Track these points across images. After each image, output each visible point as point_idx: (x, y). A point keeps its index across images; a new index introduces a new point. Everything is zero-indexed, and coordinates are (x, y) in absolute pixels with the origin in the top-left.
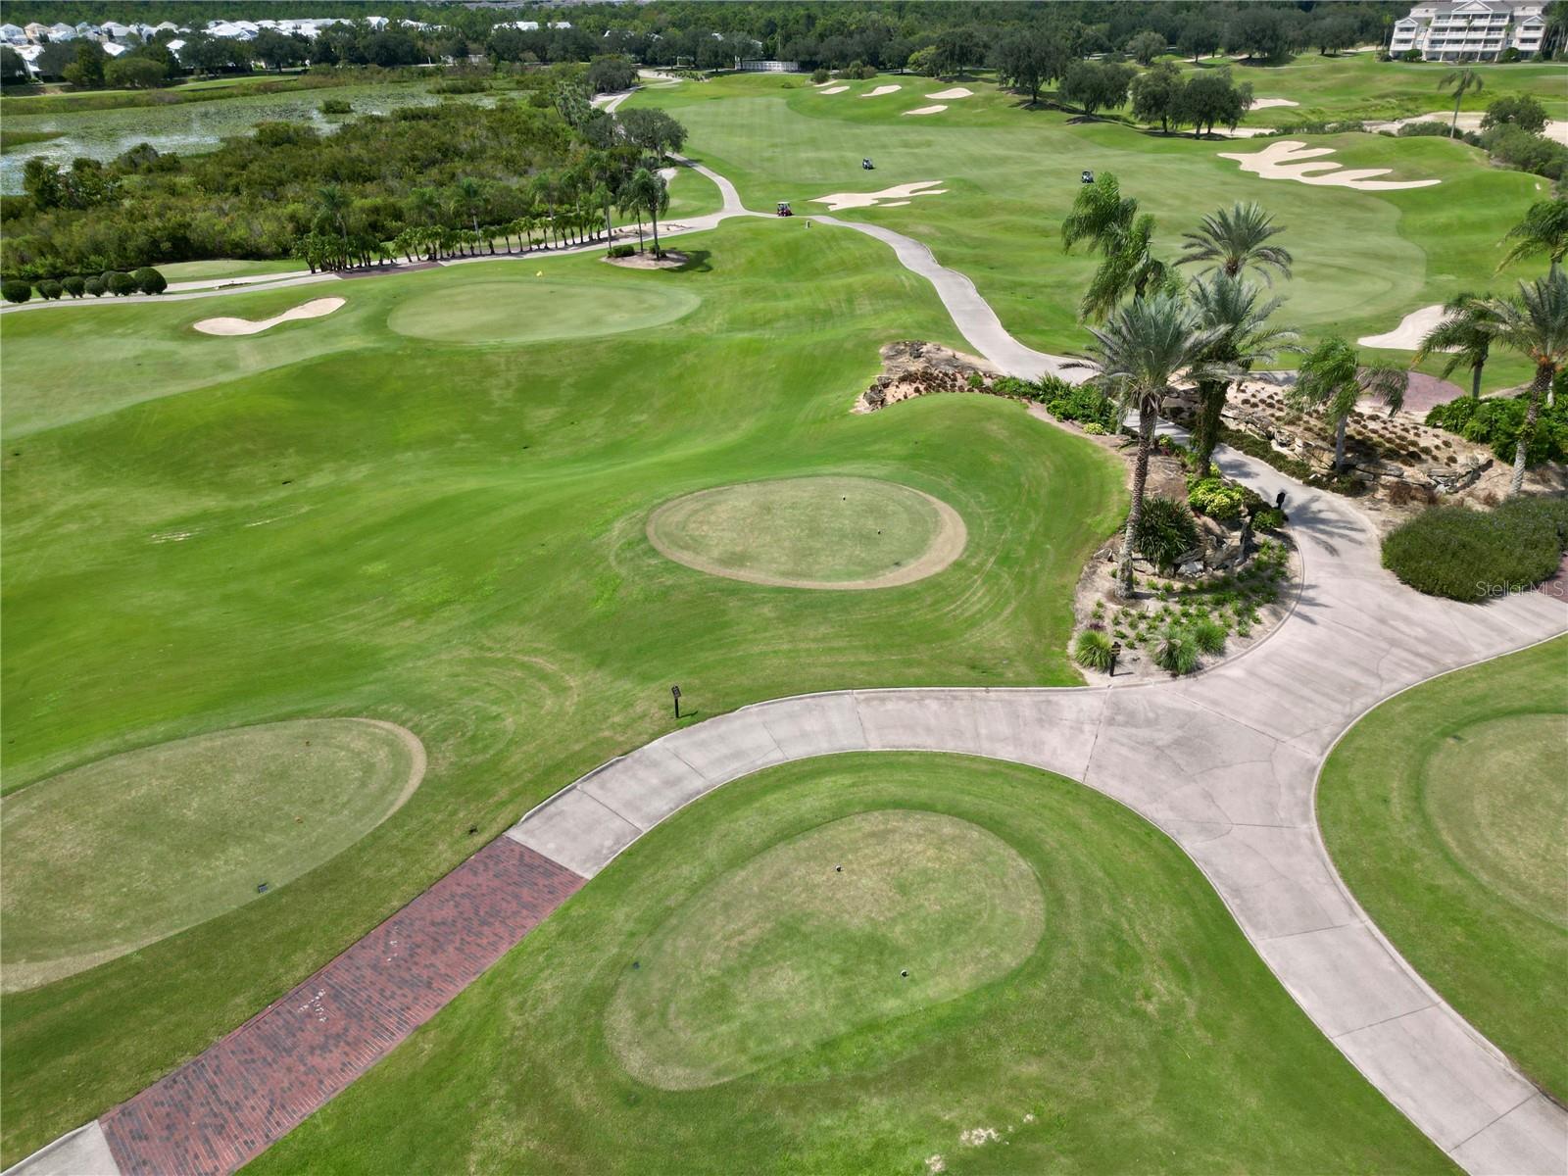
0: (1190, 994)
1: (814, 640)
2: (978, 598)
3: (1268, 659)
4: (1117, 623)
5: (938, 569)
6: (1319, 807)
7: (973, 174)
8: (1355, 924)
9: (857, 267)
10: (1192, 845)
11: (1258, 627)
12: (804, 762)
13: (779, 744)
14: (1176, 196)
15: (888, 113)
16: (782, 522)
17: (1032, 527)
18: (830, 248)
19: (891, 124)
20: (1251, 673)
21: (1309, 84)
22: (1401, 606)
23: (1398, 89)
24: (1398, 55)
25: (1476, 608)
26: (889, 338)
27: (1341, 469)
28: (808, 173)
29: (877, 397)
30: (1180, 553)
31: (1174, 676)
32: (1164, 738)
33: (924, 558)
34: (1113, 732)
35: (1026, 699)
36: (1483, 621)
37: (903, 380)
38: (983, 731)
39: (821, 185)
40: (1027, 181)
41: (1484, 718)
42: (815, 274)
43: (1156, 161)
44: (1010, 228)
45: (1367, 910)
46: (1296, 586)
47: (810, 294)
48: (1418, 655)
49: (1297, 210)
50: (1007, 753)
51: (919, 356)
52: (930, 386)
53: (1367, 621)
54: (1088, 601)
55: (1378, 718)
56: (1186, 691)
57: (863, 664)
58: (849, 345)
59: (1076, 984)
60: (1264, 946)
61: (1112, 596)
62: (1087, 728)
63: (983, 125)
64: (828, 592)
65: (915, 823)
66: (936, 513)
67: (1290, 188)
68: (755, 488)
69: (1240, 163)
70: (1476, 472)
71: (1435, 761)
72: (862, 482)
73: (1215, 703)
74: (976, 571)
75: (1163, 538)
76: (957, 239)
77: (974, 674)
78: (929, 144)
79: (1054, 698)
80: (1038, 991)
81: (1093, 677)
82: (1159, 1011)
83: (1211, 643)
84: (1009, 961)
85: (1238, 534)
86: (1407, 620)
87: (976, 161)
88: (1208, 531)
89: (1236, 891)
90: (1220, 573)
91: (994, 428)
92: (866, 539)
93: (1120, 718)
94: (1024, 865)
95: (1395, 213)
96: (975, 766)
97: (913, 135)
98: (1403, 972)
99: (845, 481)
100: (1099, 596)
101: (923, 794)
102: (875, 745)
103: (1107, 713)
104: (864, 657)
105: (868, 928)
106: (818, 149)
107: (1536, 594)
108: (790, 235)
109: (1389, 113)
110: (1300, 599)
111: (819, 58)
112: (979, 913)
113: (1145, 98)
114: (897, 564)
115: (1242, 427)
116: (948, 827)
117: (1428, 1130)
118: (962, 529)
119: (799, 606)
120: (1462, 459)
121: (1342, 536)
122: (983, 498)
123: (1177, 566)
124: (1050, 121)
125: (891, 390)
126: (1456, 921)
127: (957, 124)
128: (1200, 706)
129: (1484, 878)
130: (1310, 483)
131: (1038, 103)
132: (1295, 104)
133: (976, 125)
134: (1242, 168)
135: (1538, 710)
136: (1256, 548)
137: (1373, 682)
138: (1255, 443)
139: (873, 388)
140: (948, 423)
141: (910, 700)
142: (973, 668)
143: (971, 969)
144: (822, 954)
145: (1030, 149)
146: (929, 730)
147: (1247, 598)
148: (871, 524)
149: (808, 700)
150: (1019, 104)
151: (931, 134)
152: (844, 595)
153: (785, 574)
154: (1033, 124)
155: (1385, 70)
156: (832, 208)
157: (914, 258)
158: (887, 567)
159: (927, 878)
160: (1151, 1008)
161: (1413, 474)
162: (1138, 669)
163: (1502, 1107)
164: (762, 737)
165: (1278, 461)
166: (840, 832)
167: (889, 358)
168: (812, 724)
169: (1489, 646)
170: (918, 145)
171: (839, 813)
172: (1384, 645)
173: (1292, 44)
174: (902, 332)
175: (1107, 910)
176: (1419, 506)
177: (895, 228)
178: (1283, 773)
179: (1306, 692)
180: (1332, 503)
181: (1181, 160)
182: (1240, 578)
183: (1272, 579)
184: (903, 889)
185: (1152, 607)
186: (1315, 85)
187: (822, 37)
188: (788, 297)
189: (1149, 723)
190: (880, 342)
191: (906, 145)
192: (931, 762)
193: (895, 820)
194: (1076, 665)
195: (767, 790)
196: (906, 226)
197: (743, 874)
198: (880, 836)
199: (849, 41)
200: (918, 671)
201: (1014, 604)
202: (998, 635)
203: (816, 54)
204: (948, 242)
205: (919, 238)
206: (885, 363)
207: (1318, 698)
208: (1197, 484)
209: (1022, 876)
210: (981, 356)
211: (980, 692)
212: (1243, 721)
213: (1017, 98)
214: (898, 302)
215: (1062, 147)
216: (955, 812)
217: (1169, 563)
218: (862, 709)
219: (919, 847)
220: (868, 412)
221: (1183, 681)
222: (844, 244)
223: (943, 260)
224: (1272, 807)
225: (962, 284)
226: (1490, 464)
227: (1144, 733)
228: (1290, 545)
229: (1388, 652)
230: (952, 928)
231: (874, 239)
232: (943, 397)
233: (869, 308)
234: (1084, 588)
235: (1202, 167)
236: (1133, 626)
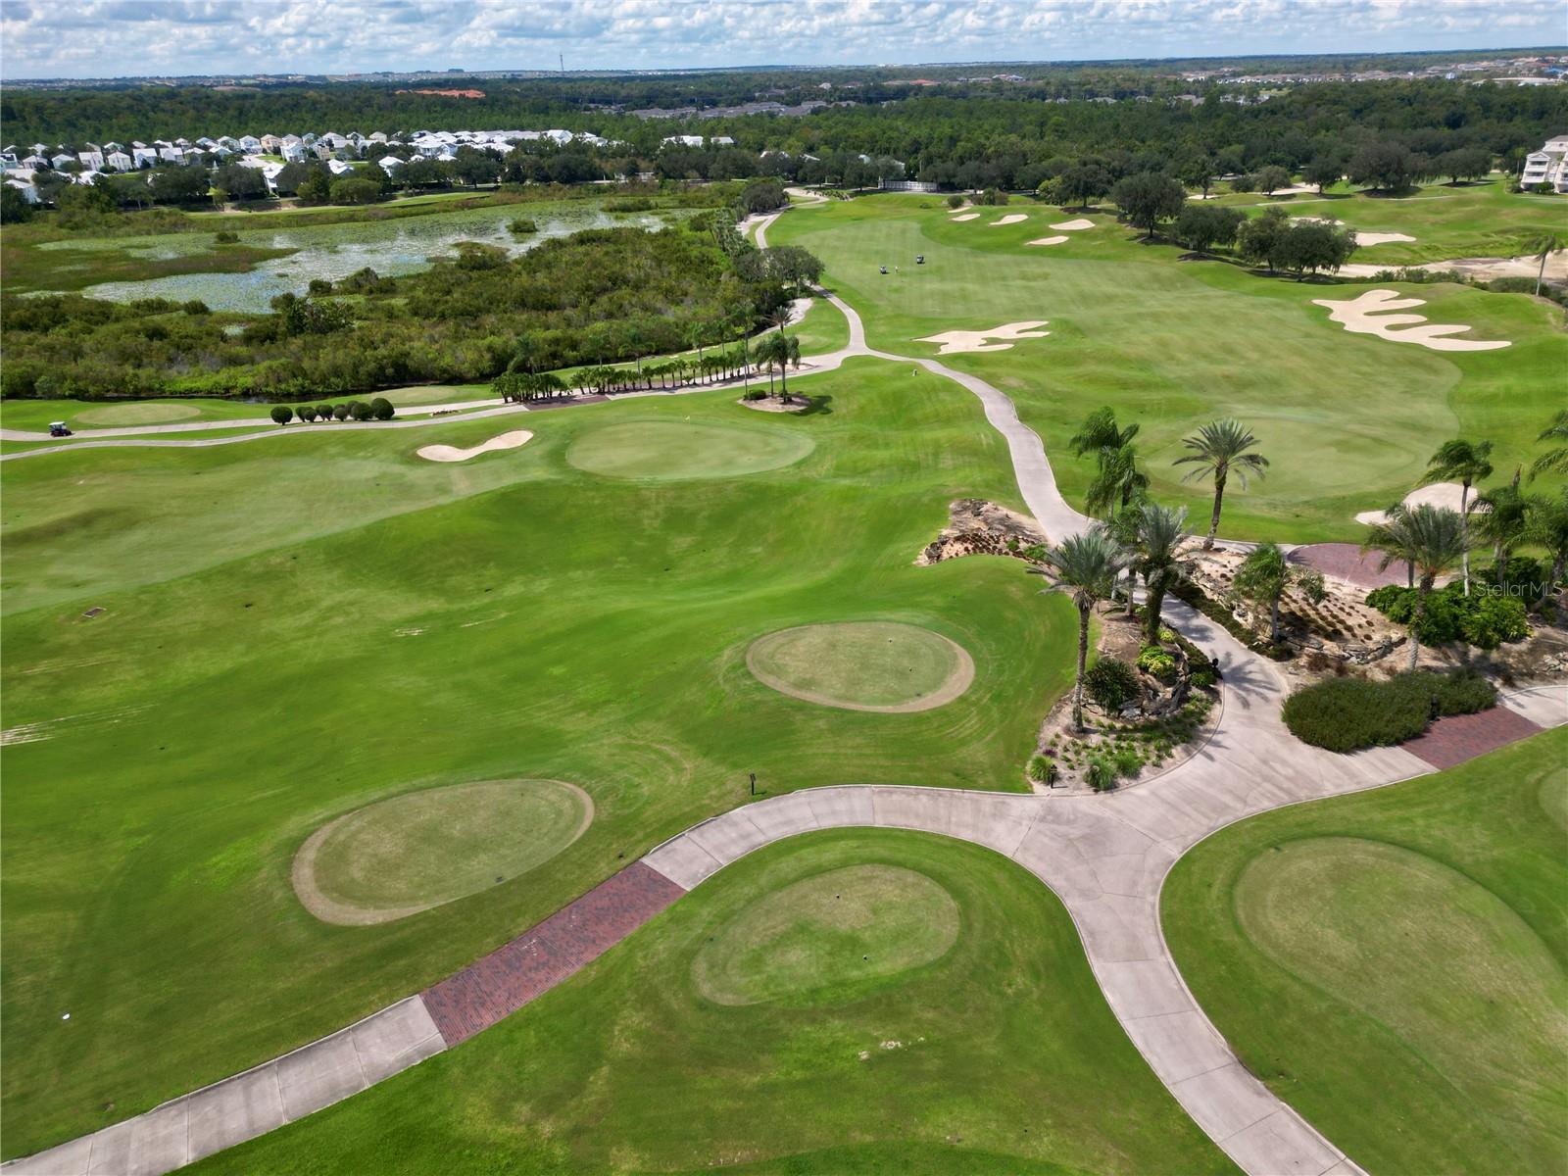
0: (1038, 986)
1: (853, 748)
2: (972, 724)
3: (1169, 784)
4: (1066, 750)
5: (946, 701)
6: (1165, 886)
7: (1080, 314)
8: (1162, 959)
9: (948, 421)
10: (1071, 904)
11: (1170, 760)
12: (831, 830)
13: (816, 817)
14: (1257, 348)
15: (1014, 242)
16: (842, 657)
17: (1024, 672)
18: (929, 398)
19: (1014, 253)
20: (1153, 793)
21: (1432, 217)
22: (1284, 753)
23: (1523, 224)
24: (1530, 187)
25: (1342, 758)
26: (959, 495)
27: (1278, 638)
28: (931, 307)
29: (935, 554)
30: (1121, 702)
31: (1096, 791)
32: (1075, 832)
33: (940, 692)
34: (1042, 827)
35: (987, 800)
36: (1342, 767)
37: (957, 539)
38: (953, 819)
39: (941, 320)
40: (1126, 324)
41: (1304, 837)
42: (913, 424)
43: (1253, 306)
44: (1093, 380)
45: (1171, 952)
46: (1215, 732)
47: (905, 445)
48: (1281, 789)
49: (1365, 369)
50: (966, 835)
51: (979, 515)
52: (977, 546)
53: (1253, 760)
54: (1049, 732)
55: (1229, 832)
56: (1101, 803)
57: (881, 767)
58: (925, 500)
59: (967, 973)
60: (1099, 968)
61: (1067, 730)
62: (1025, 823)
63: (1100, 258)
64: (866, 713)
65: (891, 873)
66: (955, 657)
67: (1368, 344)
68: (827, 628)
69: (1330, 311)
70: (1389, 647)
71: (1255, 863)
72: (906, 628)
73: (1120, 812)
74: (974, 704)
75: (1109, 690)
76: (1039, 392)
77: (956, 779)
78: (1045, 277)
79: (1008, 800)
80: (942, 975)
81: (1039, 788)
82: (1015, 993)
83: (1130, 770)
84: (930, 957)
85: (1170, 689)
86: (1284, 763)
87: (1085, 299)
88: (1147, 686)
89: (1092, 934)
90: (1153, 718)
91: (1014, 591)
92: (902, 674)
93: (1050, 818)
94: (953, 904)
95: (1452, 376)
96: (941, 841)
97: (1033, 267)
98: (1182, 989)
99: (894, 626)
100: (1059, 730)
101: (900, 856)
102: (880, 823)
103: (1042, 813)
104: (883, 762)
105: (850, 932)
106: (943, 279)
107: (1398, 749)
108: (899, 384)
109: (1507, 250)
110: (1209, 741)
111: (956, 180)
112: (918, 929)
113: (1251, 242)
114: (918, 695)
115: (1215, 598)
116: (911, 877)
117: (1160, 1074)
118: (972, 671)
119: (844, 721)
120: (1377, 637)
121: (1257, 694)
122: (993, 647)
123: (1121, 711)
124: (1164, 257)
125: (948, 546)
126: (1224, 962)
127: (1076, 256)
128: (1108, 814)
129: (1254, 938)
130: (1252, 648)
131: (1152, 239)
132: (1412, 239)
133: (1094, 257)
134: (1332, 317)
135: (1346, 835)
136: (1188, 700)
137: (1239, 806)
138: (1222, 611)
139: (933, 545)
140: (981, 582)
141: (910, 794)
142: (957, 775)
143: (906, 959)
144: (819, 943)
145: (1139, 286)
146: (917, 815)
147: (1169, 737)
148: (906, 663)
149: (840, 789)
150: (1136, 238)
151: (1050, 266)
152: (877, 716)
153: (837, 697)
154: (1147, 259)
155: (1513, 203)
156: (944, 350)
157: (999, 412)
158: (911, 696)
159: (891, 906)
160: (1010, 991)
161: (1330, 648)
162: (1071, 784)
163: (1211, 1066)
164: (807, 812)
165: (1234, 628)
166: (843, 875)
167: (956, 513)
168: (841, 805)
169: (1338, 786)
170: (1035, 279)
171: (845, 864)
172: (1258, 780)
173: (1419, 174)
174: (969, 489)
175: (998, 935)
176: (1331, 672)
177: (991, 380)
178: (1150, 862)
179: (1188, 809)
180: (1265, 666)
181: (1277, 305)
182: (1168, 723)
183: (1192, 725)
184: (875, 911)
185: (1095, 740)
186: (1438, 217)
187: (962, 161)
188: (887, 445)
189: (1069, 822)
190: (950, 499)
191: (1024, 277)
192: (912, 837)
193: (879, 871)
194: (1029, 778)
195: (802, 846)
196: (999, 378)
197: (780, 894)
198: (868, 880)
199: (986, 166)
200: (918, 775)
201: (996, 731)
202: (979, 753)
203: (954, 176)
204: (1033, 396)
205: (1008, 392)
206: (952, 518)
207: (1194, 814)
208: (1145, 650)
209: (950, 910)
210: (1029, 513)
211: (958, 792)
212: (1135, 826)
213: (1135, 231)
214: (974, 459)
215: (1166, 284)
216: (917, 868)
217: (1114, 707)
218: (877, 799)
219: (890, 888)
220: (926, 565)
221: (1102, 795)
222: (942, 395)
223: (1024, 416)
224: (1135, 883)
225: (1033, 443)
226: (1403, 641)
227: (1063, 829)
228: (1216, 696)
229: (1259, 785)
230: (898, 937)
231: (969, 391)
232: (985, 558)
233: (951, 462)
234: (1050, 722)
235: (1295, 315)
236: (1077, 753)
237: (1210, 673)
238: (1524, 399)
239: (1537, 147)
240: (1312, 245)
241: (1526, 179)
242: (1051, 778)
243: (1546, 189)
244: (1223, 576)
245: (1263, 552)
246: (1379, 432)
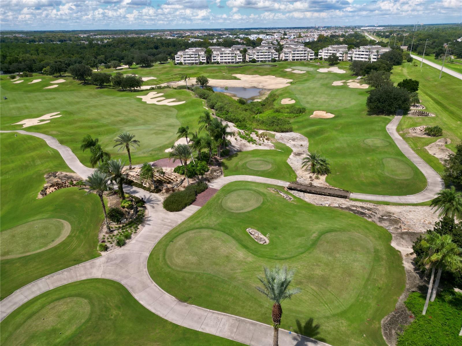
0: (120, 311)
1: (33, 268)
2: (75, 243)
3: (140, 237)
4: (108, 239)
5: (64, 239)
6: (148, 265)
7: (70, 108)
8: (153, 285)
9: (34, 149)
10: (123, 283)
11: (138, 230)
12: (33, 299)
13: (26, 297)
14: (126, 111)
15: (39, 88)
16: (19, 239)
17: (88, 221)
18: (24, 143)
19: (41, 92)
20: (137, 241)
21: (158, 72)
22: (167, 216)
23: (179, 72)
24: (178, 63)
25: (180, 212)
26: (46, 172)
27: (156, 187)
28: (14, 113)
29: (44, 192)
30: (120, 219)
31: (121, 247)
32: (118, 261)
33: (60, 237)
34: (108, 264)
35: (88, 264)
36: (181, 215)
37: (51, 186)
38: (78, 275)
39: (20, 117)
40: (86, 110)
41: (177, 236)
42: (20, 153)
43: (121, 100)
44: (81, 128)
45: (154, 281)
46: (148, 217)
47: (20, 160)
48: (168, 226)
49: (155, 113)
50: (84, 278)
51: (56, 176)
52: (59, 187)
53: (160, 221)
54: (101, 236)
55: (160, 242)
56: (123, 250)
57: (46, 269)
58: (34, 176)
59: (97, 319)
60: (136, 296)
61: (107, 233)
62: (102, 265)
63: (71, 91)
64: (34, 254)
65: (61, 302)
66: (62, 224)
67: (154, 106)
68: (9, 231)
69: (142, 99)
70: (182, 181)
71: (168, 248)
72: (41, 221)
73: (129, 250)
74: (74, 236)
75: (115, 217)
76: (64, 134)
77: (75, 262)
78: (54, 98)
79: (94, 261)
80: (89, 324)
81: (103, 253)
82: (114, 317)
83: (128, 237)
84: (83, 321)
85: (133, 210)
86: (167, 219)
87: (70, 104)
88: (126, 211)
89: (132, 288)
90: (130, 220)
91: (76, 197)
92: (44, 236)
93: (109, 261)
94: (86, 301)
95: (175, 112)
96: (76, 284)
97: (49, 96)
98: (160, 290)
99: (36, 221)
100: (104, 234)
101: (63, 295)
102: (52, 287)
103: (106, 260)
104: (47, 268)
105: (52, 328)
106: (16, 103)
107: (192, 205)
108: (10, 140)
109: (178, 79)
110: (147, 221)
111: (11, 70)
112: (76, 314)
113: (115, 82)
114: (53, 241)
115: (137, 181)
116: (68, 300)
117: (161, 316)
118: (70, 227)
119: (26, 260)
120: (179, 180)
121: (155, 203)
122: (75, 216)
123: (121, 221)
124: (91, 89)
125: (48, 189)
126: (168, 277)
127: (62, 91)
128: (126, 252)
129: (173, 267)
130: (151, 192)
131: (86, 83)
132: (156, 78)
133: (68, 91)
134: (143, 100)
135: (187, 231)
136: (138, 212)
137: (160, 235)
138: (140, 185)
139: (42, 191)
140: (64, 198)
141: (59, 274)
142: (75, 261)
143: (75, 326)
144: (41, 338)
145: (86, 98)
146: (65, 279)
147: (136, 224)
148: (45, 232)
149: (33, 283)
150: (80, 84)
151: (54, 95)
152: (39, 253)
153: (21, 253)
154: (86, 90)
155: (176, 67)
156: (25, 126)
157: (52, 143)
158: (50, 242)
159: (64, 312)
160: (112, 317)
161: (169, 186)
162: (113, 248)
163: (173, 306)
164: (22, 297)
165: (144, 188)
166: (44, 311)
167: (47, 178)
168: (35, 289)
169: (181, 220)
170: (51, 99)
171: (43, 307)
172: (163, 226)
173: (152, 61)
174: (50, 169)
175: (103, 303)
176: (171, 192)
177: (45, 133)
178: (142, 260)
179: (147, 241)
180: (154, 196)
181: (128, 99)
182: (135, 220)
183: (141, 218)
184: (59, 317)
185: (116, 232)
186: (160, 72)
187: (10, 63)
188: (13, 162)
189: (115, 259)
190: (44, 174)
191: (47, 99)
192: (65, 287)
193: (56, 303)
194: (99, 252)
195: (23, 309)
196: (49, 132)
197: (19, 330)
198: (53, 308)
199: (20, 64)
200: (61, 266)
201: (84, 242)
202: (81, 251)
203: (9, 69)
204: (63, 135)
205: (53, 136)
206: (46, 180)
207: (149, 242)
208: (122, 202)
209: (85, 303)
210: (74, 172)
211: (77, 266)
212: (134, 252)
213: (80, 82)
214: (48, 159)
215: (95, 96)
216: (70, 296)
217: (118, 221)
218: (48, 281)
219: (62, 307)
220: (42, 198)
221: (123, 247)
222: (29, 141)
223: (62, 142)
224: (139, 268)
225: (67, 150)
226: (185, 179)
227: (114, 262)
228: (145, 208)
229: (163, 227)
230: (70, 321)
231: (39, 138)
232: (63, 189)
233: (40, 162)
234: (100, 233)
235: (133, 101)
236: (112, 238)
237: (141, 202)
238: (192, 115)
239: (176, 54)
240: (131, 82)
241: (177, 62)
242: (106, 249)
243: (181, 64)
244: (137, 175)
245: (145, 166)
246: (163, 128)
